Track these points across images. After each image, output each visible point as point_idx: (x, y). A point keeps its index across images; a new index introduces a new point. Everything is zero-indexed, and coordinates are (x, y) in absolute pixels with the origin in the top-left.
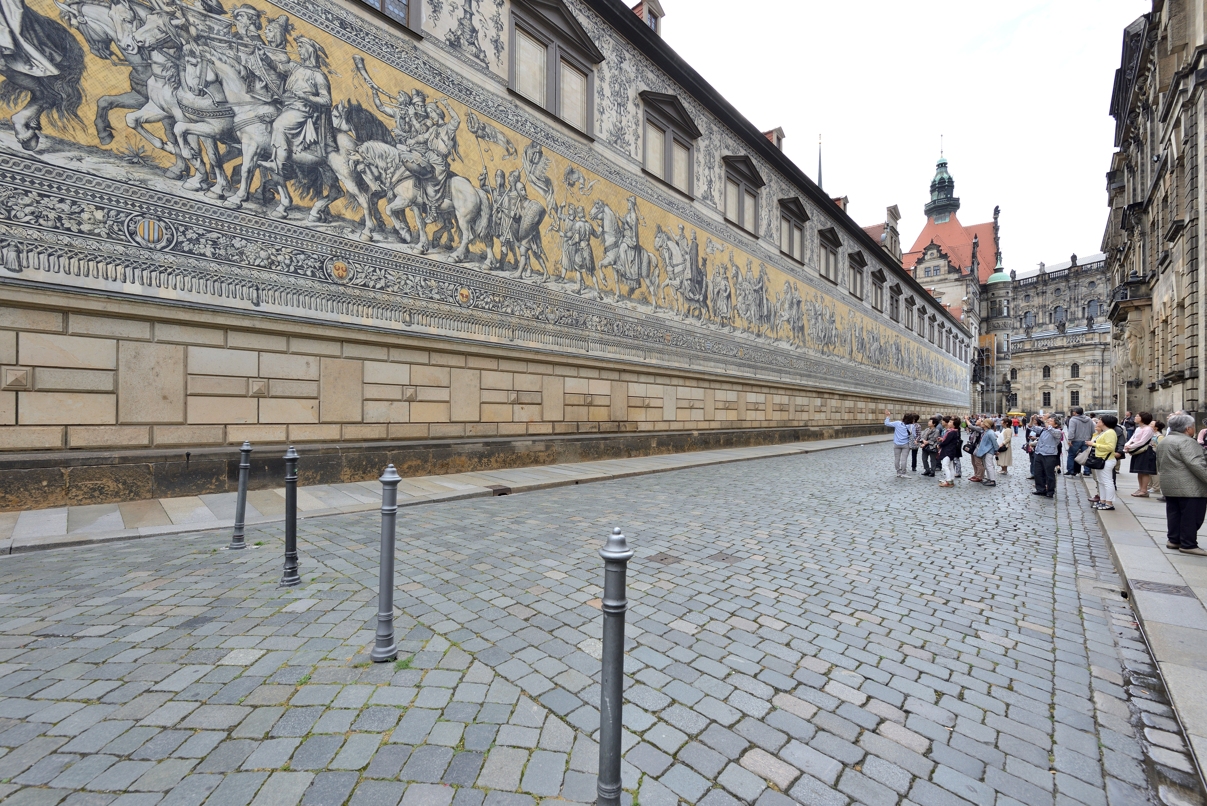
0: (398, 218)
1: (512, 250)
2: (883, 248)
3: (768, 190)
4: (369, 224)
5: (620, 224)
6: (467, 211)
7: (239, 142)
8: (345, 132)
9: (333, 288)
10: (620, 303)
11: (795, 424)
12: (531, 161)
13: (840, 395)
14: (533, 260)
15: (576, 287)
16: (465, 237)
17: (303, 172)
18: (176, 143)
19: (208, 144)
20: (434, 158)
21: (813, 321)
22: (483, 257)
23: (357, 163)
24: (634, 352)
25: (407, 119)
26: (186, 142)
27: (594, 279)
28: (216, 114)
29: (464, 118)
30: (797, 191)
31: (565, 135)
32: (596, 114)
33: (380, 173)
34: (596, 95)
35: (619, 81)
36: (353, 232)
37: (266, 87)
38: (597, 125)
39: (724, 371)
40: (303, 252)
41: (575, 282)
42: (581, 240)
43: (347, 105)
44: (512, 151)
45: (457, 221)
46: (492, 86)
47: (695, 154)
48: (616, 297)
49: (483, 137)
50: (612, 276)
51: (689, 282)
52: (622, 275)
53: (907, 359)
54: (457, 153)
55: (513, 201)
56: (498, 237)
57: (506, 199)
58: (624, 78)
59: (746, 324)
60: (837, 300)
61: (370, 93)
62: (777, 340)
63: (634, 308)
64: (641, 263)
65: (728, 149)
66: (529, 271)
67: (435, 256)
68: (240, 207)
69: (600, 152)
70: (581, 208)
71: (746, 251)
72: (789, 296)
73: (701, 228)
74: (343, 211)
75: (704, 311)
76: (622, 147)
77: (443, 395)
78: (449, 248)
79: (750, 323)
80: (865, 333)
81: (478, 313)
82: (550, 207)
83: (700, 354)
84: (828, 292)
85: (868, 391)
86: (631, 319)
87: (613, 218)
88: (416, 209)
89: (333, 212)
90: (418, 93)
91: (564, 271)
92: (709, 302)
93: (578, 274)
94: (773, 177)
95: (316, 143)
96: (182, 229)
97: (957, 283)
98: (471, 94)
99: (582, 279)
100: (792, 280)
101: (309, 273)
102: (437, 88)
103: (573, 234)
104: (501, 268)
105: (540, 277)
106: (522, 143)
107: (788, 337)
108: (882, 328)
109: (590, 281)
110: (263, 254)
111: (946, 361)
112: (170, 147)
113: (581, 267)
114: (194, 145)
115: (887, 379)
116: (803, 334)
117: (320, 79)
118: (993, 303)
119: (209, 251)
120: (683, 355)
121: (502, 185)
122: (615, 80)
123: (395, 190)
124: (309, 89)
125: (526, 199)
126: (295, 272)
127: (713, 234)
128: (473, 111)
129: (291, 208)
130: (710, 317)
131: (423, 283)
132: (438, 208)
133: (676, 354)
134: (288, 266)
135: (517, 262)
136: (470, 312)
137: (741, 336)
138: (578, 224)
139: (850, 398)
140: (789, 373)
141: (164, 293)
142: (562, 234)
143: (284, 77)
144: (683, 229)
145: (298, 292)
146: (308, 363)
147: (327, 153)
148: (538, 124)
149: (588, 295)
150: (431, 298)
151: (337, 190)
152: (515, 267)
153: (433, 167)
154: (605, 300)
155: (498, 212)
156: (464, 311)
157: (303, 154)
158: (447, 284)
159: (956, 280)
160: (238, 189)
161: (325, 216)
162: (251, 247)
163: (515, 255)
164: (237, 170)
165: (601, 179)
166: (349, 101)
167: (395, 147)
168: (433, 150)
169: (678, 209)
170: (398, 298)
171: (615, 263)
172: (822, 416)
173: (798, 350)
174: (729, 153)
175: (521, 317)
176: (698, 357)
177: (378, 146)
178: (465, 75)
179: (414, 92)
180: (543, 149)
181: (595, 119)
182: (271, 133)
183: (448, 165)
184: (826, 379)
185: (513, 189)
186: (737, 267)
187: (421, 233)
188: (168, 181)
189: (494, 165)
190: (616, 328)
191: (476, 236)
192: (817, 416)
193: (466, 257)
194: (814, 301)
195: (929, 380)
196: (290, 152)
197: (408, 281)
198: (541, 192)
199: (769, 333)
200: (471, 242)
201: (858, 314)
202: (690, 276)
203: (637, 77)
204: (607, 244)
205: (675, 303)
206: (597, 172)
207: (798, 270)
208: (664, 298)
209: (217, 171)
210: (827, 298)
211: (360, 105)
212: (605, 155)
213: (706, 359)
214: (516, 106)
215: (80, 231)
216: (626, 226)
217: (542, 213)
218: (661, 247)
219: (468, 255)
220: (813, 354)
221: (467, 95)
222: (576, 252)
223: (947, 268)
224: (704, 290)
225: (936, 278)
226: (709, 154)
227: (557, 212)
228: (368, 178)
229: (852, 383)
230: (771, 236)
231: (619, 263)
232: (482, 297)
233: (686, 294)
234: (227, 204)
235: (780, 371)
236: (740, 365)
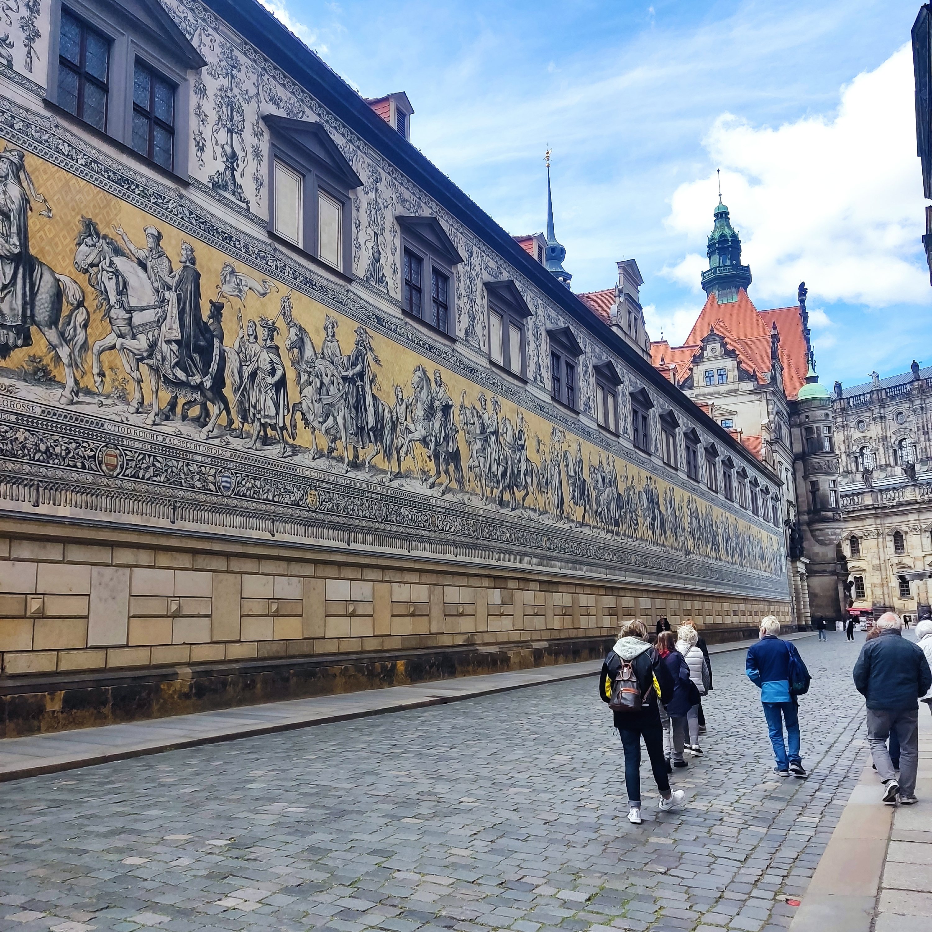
2: (615, 329)
3: (371, 195)
11: (446, 641)
13: (540, 582)
21: (479, 444)
30: (437, 209)
39: (267, 536)
47: (194, 99)
51: (174, 347)
53: (671, 518)
59: (324, 443)
60: (527, 408)
62: (398, 475)
64: (34, 294)
65: (278, 105)
71: (322, 301)
72: (423, 395)
73: (209, 243)
75: (214, 409)
79: (334, 440)
80: (586, 471)
83: (202, 497)
84: (508, 393)
85: (601, 574)
92: (227, 392)
94: (384, 175)
97: (753, 397)
100: (430, 366)
107: (424, 472)
108: (620, 463)
111: (742, 523)
115: (635, 552)
116: (458, 467)
118: (809, 430)
120: (153, 500)
127: (238, 257)
130: (231, 422)
133: (135, 496)
137: (313, 464)
139: (561, 588)
140: (429, 540)
144: (158, 237)
159: (751, 392)
169: (144, 194)
172: (506, 624)
173: (448, 497)
174: (282, 113)
176: (197, 505)
184: (510, 552)
186: (301, 328)
192: (495, 625)
194: (478, 407)
195: (714, 554)
199: (380, 461)
201: (570, 436)
202: (176, 334)
205: (132, 387)
207: (442, 348)
208: (102, 374)
210: (507, 405)
213: (217, 509)
218: (92, 265)
220: (481, 504)
223: (736, 373)
224: (214, 367)
225: (723, 389)
226: (230, 105)
229: (567, 561)
230: (381, 280)
233: (167, 370)
235: (407, 537)
236: (308, 523)
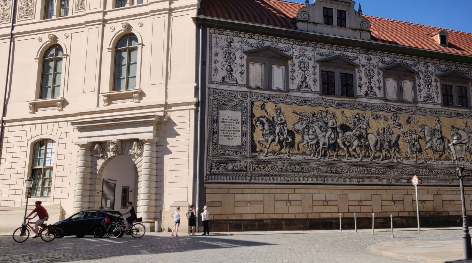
0: (354, 151)
1: (389, 152)
4: (347, 155)
5: (432, 131)
6: (373, 144)
7: (319, 143)
8: (340, 132)
9: (340, 175)
10: (435, 162)
12: (394, 120)
14: (397, 154)
15: (415, 160)
16: (373, 152)
17: (332, 146)
18: (309, 148)
19: (314, 146)
20: (363, 131)
22: (379, 157)
23: (343, 139)
24: (444, 181)
25: (355, 122)
26: (311, 147)
27: (422, 155)
28: (315, 138)
29: (371, 115)
31: (405, 106)
32: (418, 93)
33: (349, 140)
34: (417, 86)
35: (427, 76)
36: (343, 158)
37: (324, 128)
38: (419, 97)
40: (333, 167)
41: (414, 158)
42: (415, 142)
43: (340, 125)
44: (386, 119)
45: (370, 148)
46: (378, 102)
48: (433, 160)
49: (377, 119)
50: (430, 152)
52: (435, 151)
54: (369, 127)
55: (388, 136)
56: (384, 149)
57: (386, 136)
58: (429, 74)
61: (346, 119)
63: (443, 163)
64: (444, 144)
66: (395, 158)
67: (365, 160)
68: (320, 159)
69: (421, 106)
70: (414, 130)
74: (341, 154)
76: (430, 100)
77: (370, 203)
78: (369, 157)
81: (379, 176)
82: (402, 134)
86: (441, 168)
87: (429, 129)
88: (359, 148)
89: (339, 154)
90: (358, 114)
91: (409, 155)
93: (415, 155)
95: (334, 138)
96: (311, 167)
98: (372, 107)
99: (417, 156)
101: (334, 172)
102: (362, 110)
103: (412, 140)
104: (386, 159)
105: (400, 159)
106: (389, 115)
109: (420, 156)
110: (325, 169)
112: (308, 149)
113: (416, 152)
114: (312, 147)
117: (334, 121)
119: (315, 171)
121: (384, 132)
122: (425, 76)
123: (353, 144)
124: (332, 125)
125: (393, 134)
126: (332, 172)
128: (373, 112)
129: (330, 156)
131: (362, 169)
132: (365, 145)
134: (330, 171)
135: (391, 156)
136: (376, 175)
138: (413, 137)
141: (309, 182)
142: (407, 142)
143: (327, 124)
144: (467, 123)
145: (332, 177)
146: (335, 196)
147: (337, 139)
148: (395, 106)
149: (419, 162)
150: (365, 173)
151: (340, 148)
152: (390, 158)
153: (363, 134)
154: (428, 162)
155: (383, 141)
156: (375, 175)
157: (332, 141)
158: (369, 168)
160: (320, 154)
161: (337, 156)
162: (323, 168)
163: (390, 154)
164: (319, 150)
165: (422, 116)
166: (341, 124)
167: (352, 131)
168: (362, 129)
169: (462, 115)
170: (355, 175)
171: (431, 147)
175: (394, 174)
177: (348, 133)
178: (370, 102)
179: (356, 114)
180: (398, 114)
181: (418, 95)
182: (325, 139)
183: (367, 131)
185: (388, 132)
187: (361, 154)
188: (308, 157)
189: (381, 126)
190: (434, 173)
191: (377, 151)
193: (374, 158)
196: (329, 142)
197: (358, 169)
198: (398, 129)
200: (375, 153)
203: (435, 70)
204: (427, 140)
206: (421, 114)
209: (316, 151)
211: (343, 123)
212: (423, 107)
214: (387, 104)
215: (296, 171)
216: (436, 131)
217: (399, 136)
218: (454, 134)
219: (375, 158)
221: (371, 108)
222: (413, 147)
227: (404, 135)
228: (346, 143)
231: (433, 146)
232: (380, 170)
234: (318, 159)
